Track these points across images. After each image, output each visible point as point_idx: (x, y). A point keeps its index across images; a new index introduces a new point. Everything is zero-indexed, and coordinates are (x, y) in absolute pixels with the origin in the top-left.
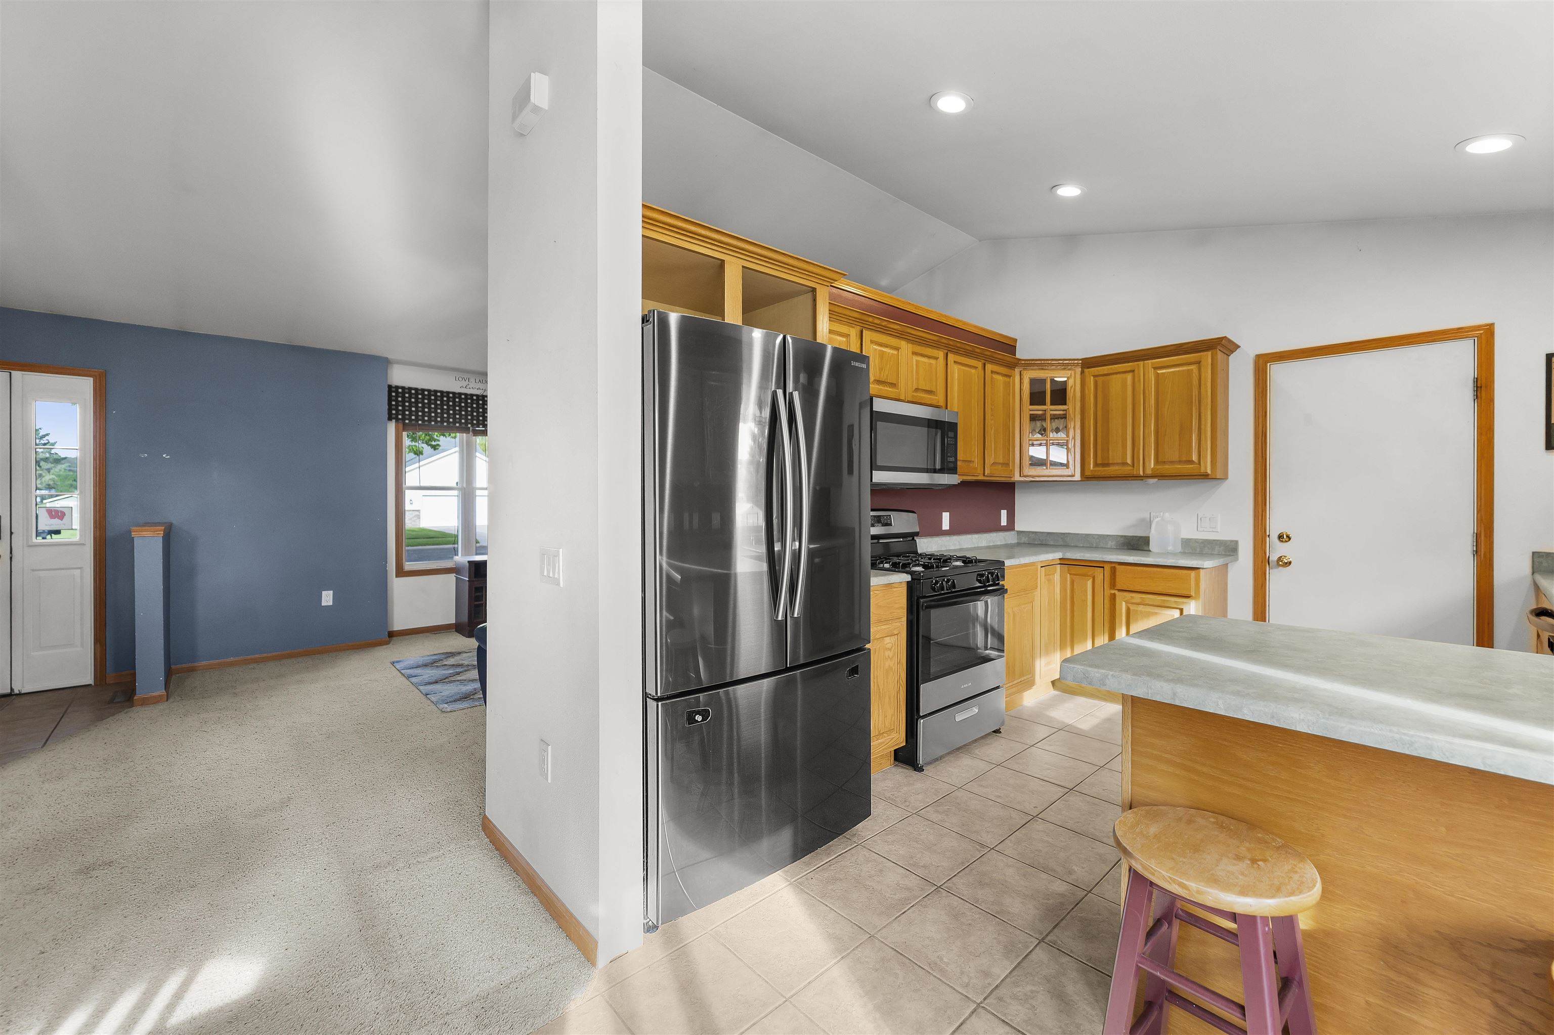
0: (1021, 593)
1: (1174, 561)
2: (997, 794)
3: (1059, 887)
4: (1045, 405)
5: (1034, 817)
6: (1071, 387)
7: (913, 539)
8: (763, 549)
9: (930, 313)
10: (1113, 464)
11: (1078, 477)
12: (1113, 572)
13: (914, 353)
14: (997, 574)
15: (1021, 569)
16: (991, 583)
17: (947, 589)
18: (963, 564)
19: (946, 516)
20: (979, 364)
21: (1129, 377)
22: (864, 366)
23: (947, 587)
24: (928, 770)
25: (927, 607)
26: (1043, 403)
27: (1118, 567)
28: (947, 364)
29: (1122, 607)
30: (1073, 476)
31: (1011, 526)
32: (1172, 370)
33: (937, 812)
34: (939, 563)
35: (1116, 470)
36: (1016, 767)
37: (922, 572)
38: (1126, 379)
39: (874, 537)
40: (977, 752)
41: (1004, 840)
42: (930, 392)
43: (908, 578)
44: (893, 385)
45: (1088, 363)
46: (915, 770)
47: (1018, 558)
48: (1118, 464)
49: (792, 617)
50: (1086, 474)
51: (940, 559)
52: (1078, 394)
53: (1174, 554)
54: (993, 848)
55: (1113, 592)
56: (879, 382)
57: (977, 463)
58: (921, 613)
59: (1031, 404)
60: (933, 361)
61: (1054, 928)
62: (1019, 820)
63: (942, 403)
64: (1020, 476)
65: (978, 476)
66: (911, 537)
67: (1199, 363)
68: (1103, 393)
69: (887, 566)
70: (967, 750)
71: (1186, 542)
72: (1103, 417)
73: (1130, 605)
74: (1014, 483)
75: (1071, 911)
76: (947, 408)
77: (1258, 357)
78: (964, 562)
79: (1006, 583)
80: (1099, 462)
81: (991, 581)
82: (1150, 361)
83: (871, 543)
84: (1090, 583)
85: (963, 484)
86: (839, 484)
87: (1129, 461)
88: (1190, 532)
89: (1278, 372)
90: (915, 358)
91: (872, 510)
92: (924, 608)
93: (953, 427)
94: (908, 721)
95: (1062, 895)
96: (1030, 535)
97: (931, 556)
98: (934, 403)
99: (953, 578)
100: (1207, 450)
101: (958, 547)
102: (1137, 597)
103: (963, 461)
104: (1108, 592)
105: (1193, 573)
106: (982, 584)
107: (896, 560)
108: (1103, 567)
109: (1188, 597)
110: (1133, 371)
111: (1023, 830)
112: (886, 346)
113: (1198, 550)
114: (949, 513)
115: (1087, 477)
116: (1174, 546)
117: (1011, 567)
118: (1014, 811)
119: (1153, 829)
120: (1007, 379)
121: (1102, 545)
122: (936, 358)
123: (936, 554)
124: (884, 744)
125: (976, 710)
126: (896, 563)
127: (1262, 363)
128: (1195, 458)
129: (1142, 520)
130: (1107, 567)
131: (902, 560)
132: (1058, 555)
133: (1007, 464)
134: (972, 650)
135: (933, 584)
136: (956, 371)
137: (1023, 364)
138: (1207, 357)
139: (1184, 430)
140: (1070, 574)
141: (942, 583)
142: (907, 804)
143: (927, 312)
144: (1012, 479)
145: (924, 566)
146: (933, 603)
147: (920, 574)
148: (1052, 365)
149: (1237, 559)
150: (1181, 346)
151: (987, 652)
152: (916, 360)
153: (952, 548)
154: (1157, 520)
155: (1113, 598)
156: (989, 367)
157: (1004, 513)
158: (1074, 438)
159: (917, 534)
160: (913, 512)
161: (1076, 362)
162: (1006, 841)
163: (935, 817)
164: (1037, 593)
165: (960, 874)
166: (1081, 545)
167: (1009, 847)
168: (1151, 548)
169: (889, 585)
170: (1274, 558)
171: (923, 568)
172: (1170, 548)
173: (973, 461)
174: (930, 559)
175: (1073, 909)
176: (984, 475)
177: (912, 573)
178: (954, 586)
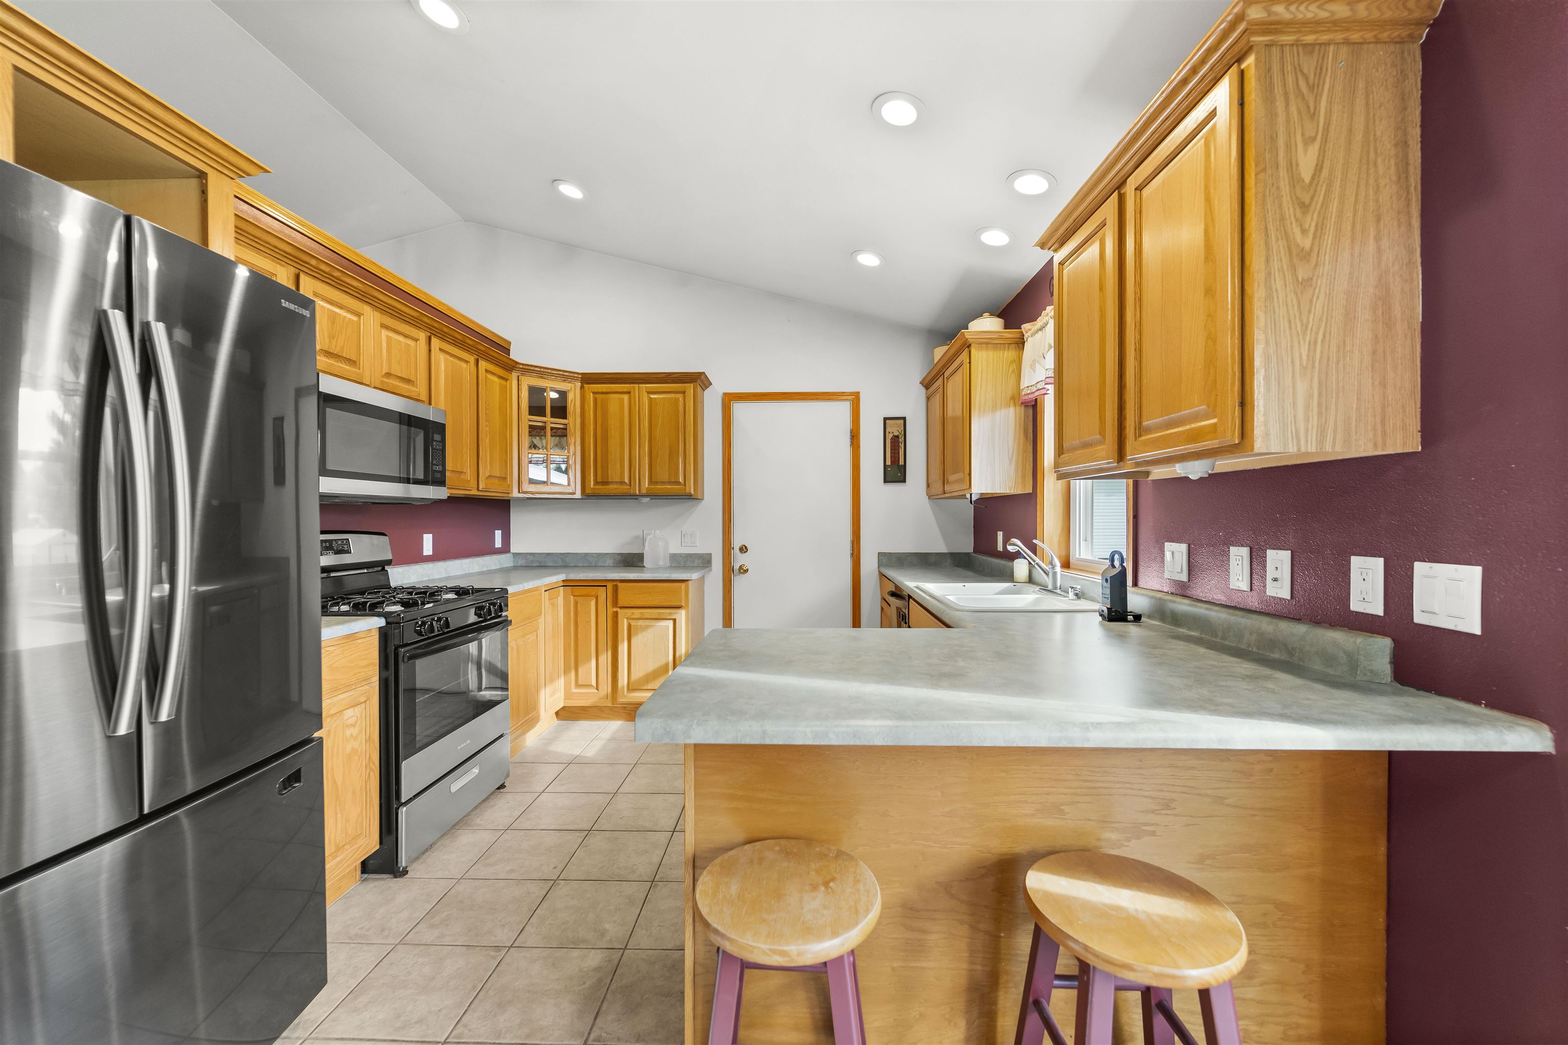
0: (524, 623)
1: (668, 575)
2: (509, 868)
3: (594, 959)
4: (545, 417)
5: (555, 881)
6: (571, 401)
7: (383, 569)
8: (76, 603)
9: (403, 284)
10: (612, 482)
11: (578, 495)
12: (616, 590)
13: (383, 326)
14: (500, 604)
15: (525, 595)
16: (493, 615)
17: (438, 631)
18: (456, 597)
19: (428, 539)
20: (472, 359)
21: (626, 397)
22: (306, 313)
23: (438, 628)
24: (413, 870)
25: (410, 658)
26: (543, 414)
27: (619, 584)
28: (430, 351)
29: (624, 624)
30: (574, 493)
31: (506, 549)
32: (662, 396)
33: (432, 926)
34: (424, 597)
35: (616, 489)
36: (527, 825)
37: (401, 611)
38: (624, 399)
39: (325, 570)
40: (478, 821)
41: (524, 927)
42: (408, 381)
43: (382, 622)
44: (352, 362)
45: (588, 379)
46: (395, 877)
47: (522, 583)
48: (616, 483)
49: (154, 722)
50: (587, 492)
51: (425, 593)
52: (578, 410)
53: (665, 569)
54: (512, 945)
55: (615, 610)
56: (328, 354)
57: (469, 475)
58: (402, 667)
59: (530, 414)
60: (411, 343)
61: (596, 1018)
62: (537, 890)
63: (424, 396)
64: (519, 492)
65: (470, 490)
66: (382, 565)
67: (684, 393)
68: (601, 409)
69: (345, 608)
70: (466, 823)
71: (673, 557)
72: (603, 437)
73: (630, 621)
74: (510, 500)
75: (610, 984)
76: (430, 404)
77: (725, 394)
78: (457, 593)
79: (510, 613)
80: (599, 480)
81: (493, 612)
82: (644, 385)
83: (322, 578)
84: (593, 603)
85: (452, 499)
86: (259, 496)
87: (627, 480)
88: (676, 548)
89: (740, 410)
90: (385, 333)
91: (323, 532)
92: (406, 659)
93: (441, 428)
94: (383, 815)
95: (597, 969)
96: (528, 557)
97: (411, 590)
98: (413, 395)
99: (445, 615)
100: (690, 472)
101: (444, 575)
102: (637, 613)
103: (452, 471)
104: (611, 610)
105: (683, 585)
106: (482, 618)
107: (359, 599)
108: (606, 586)
109: (679, 607)
110: (629, 393)
111: (544, 905)
112: (341, 307)
113: (682, 563)
114: (431, 535)
115: (589, 496)
116: (664, 562)
117: (515, 594)
118: (532, 883)
119: (734, 888)
120: (503, 382)
121: (600, 564)
122: (416, 340)
123: (417, 586)
124: (345, 861)
125: (476, 771)
126: (359, 604)
127: (729, 399)
128: (681, 480)
129: (637, 537)
130: (610, 586)
131: (370, 599)
132: (562, 577)
133: (505, 479)
134: (461, 694)
135: (418, 627)
136: (442, 362)
137: (521, 368)
138: (690, 388)
139: (673, 454)
140: (573, 596)
141: (432, 624)
142: (386, 932)
143: (400, 282)
144: (510, 495)
145: (404, 604)
146: (419, 651)
147: (399, 615)
148: (552, 375)
149: (711, 570)
150: (669, 375)
151: (482, 693)
152: (388, 337)
153: (437, 577)
154: (650, 537)
155: (616, 615)
156: (483, 364)
157: (498, 534)
158: (574, 454)
159: (389, 562)
160: (386, 535)
161: (576, 375)
162: (527, 928)
163: (429, 936)
164: (541, 620)
165: (472, 1006)
166: (581, 565)
167: (531, 937)
168: (645, 564)
169: (351, 637)
170: (736, 567)
171: (401, 606)
172: (661, 563)
173: (465, 473)
174: (411, 593)
175: (612, 980)
176: (478, 490)
177: (386, 615)
178: (447, 624)
